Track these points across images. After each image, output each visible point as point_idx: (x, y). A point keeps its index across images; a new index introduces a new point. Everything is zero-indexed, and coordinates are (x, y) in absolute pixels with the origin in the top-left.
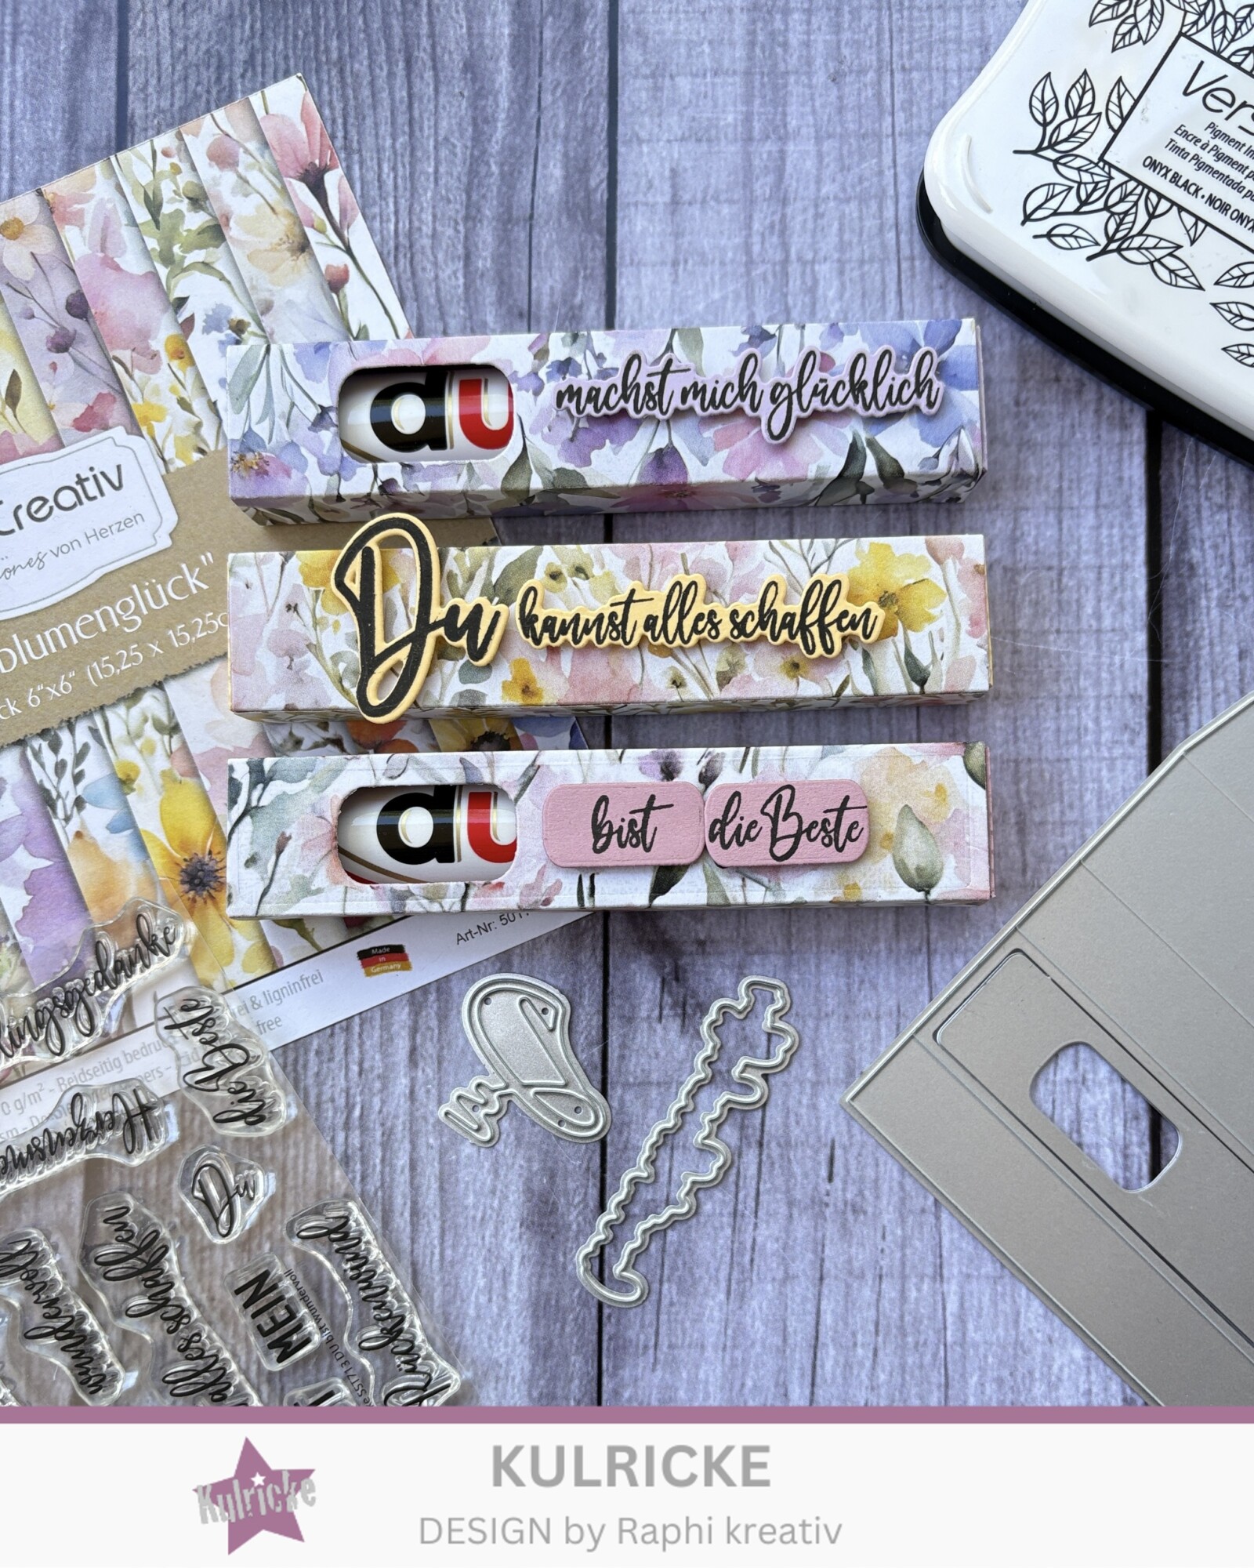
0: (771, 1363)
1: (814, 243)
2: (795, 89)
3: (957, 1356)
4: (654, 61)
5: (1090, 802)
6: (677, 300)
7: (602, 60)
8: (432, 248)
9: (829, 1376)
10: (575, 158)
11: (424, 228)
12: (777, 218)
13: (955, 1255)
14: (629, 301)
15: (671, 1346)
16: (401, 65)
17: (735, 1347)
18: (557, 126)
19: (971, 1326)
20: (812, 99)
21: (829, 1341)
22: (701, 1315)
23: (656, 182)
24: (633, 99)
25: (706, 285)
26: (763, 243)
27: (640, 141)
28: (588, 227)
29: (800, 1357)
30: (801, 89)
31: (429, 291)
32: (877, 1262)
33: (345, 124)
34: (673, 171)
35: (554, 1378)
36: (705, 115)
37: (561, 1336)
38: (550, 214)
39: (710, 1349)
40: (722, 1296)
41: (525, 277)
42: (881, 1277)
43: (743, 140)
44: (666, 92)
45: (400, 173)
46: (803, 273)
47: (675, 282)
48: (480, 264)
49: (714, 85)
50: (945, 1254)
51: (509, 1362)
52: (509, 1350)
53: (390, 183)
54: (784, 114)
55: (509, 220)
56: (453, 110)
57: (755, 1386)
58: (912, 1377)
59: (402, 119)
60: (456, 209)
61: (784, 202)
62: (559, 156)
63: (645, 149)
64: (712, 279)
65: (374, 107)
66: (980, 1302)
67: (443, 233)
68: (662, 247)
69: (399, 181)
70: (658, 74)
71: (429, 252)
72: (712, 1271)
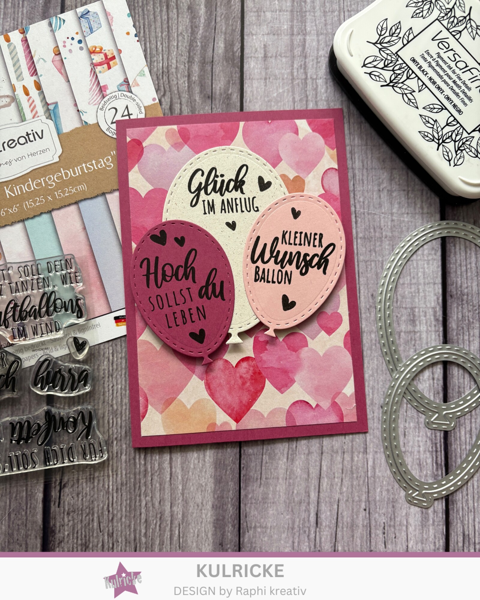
0: (303, 485)
1: (316, 72)
2: (309, 17)
3: (372, 482)
4: (257, 6)
5: (421, 276)
6: (266, 92)
7: (239, 6)
8: (176, 73)
9: (325, 489)
10: (229, 41)
11: (173, 65)
12: (303, 63)
13: (372, 444)
14: (249, 92)
15: (266, 478)
16: (165, 7)
17: (290, 478)
18: (222, 29)
19: (377, 471)
20: (315, 21)
21: (325, 476)
22: (277, 467)
23: (258, 49)
24: (250, 19)
25: (277, 87)
26: (298, 72)
27: (253, 35)
28: (234, 66)
29: (315, 482)
30: (311, 17)
31: (175, 89)
32: (343, 447)
33: (144, 28)
34: (264, 45)
35: (223, 491)
36: (276, 26)
37: (225, 475)
38: (219, 61)
39: (281, 479)
40: (285, 460)
41: (210, 84)
42: (344, 452)
43: (291, 35)
44: (262, 18)
45: (164, 45)
46: (313, 83)
47: (266, 86)
48: (194, 78)
49: (279, 15)
50: (368, 444)
51: (206, 485)
52: (206, 480)
53: (160, 49)
54: (305, 26)
55: (204, 63)
56: (184, 23)
57: (297, 493)
58: (355, 489)
59: (165, 26)
60: (185, 58)
61: (305, 57)
62: (223, 40)
63: (254, 37)
64: (279, 85)
65: (155, 22)
66: (381, 461)
67: (180, 67)
68: (261, 73)
69: (164, 48)
70: (259, 11)
71: (175, 74)
72: (282, 451)
